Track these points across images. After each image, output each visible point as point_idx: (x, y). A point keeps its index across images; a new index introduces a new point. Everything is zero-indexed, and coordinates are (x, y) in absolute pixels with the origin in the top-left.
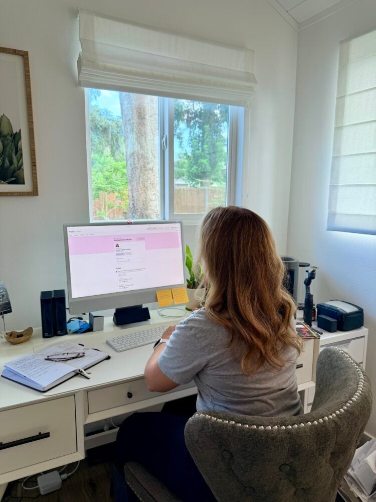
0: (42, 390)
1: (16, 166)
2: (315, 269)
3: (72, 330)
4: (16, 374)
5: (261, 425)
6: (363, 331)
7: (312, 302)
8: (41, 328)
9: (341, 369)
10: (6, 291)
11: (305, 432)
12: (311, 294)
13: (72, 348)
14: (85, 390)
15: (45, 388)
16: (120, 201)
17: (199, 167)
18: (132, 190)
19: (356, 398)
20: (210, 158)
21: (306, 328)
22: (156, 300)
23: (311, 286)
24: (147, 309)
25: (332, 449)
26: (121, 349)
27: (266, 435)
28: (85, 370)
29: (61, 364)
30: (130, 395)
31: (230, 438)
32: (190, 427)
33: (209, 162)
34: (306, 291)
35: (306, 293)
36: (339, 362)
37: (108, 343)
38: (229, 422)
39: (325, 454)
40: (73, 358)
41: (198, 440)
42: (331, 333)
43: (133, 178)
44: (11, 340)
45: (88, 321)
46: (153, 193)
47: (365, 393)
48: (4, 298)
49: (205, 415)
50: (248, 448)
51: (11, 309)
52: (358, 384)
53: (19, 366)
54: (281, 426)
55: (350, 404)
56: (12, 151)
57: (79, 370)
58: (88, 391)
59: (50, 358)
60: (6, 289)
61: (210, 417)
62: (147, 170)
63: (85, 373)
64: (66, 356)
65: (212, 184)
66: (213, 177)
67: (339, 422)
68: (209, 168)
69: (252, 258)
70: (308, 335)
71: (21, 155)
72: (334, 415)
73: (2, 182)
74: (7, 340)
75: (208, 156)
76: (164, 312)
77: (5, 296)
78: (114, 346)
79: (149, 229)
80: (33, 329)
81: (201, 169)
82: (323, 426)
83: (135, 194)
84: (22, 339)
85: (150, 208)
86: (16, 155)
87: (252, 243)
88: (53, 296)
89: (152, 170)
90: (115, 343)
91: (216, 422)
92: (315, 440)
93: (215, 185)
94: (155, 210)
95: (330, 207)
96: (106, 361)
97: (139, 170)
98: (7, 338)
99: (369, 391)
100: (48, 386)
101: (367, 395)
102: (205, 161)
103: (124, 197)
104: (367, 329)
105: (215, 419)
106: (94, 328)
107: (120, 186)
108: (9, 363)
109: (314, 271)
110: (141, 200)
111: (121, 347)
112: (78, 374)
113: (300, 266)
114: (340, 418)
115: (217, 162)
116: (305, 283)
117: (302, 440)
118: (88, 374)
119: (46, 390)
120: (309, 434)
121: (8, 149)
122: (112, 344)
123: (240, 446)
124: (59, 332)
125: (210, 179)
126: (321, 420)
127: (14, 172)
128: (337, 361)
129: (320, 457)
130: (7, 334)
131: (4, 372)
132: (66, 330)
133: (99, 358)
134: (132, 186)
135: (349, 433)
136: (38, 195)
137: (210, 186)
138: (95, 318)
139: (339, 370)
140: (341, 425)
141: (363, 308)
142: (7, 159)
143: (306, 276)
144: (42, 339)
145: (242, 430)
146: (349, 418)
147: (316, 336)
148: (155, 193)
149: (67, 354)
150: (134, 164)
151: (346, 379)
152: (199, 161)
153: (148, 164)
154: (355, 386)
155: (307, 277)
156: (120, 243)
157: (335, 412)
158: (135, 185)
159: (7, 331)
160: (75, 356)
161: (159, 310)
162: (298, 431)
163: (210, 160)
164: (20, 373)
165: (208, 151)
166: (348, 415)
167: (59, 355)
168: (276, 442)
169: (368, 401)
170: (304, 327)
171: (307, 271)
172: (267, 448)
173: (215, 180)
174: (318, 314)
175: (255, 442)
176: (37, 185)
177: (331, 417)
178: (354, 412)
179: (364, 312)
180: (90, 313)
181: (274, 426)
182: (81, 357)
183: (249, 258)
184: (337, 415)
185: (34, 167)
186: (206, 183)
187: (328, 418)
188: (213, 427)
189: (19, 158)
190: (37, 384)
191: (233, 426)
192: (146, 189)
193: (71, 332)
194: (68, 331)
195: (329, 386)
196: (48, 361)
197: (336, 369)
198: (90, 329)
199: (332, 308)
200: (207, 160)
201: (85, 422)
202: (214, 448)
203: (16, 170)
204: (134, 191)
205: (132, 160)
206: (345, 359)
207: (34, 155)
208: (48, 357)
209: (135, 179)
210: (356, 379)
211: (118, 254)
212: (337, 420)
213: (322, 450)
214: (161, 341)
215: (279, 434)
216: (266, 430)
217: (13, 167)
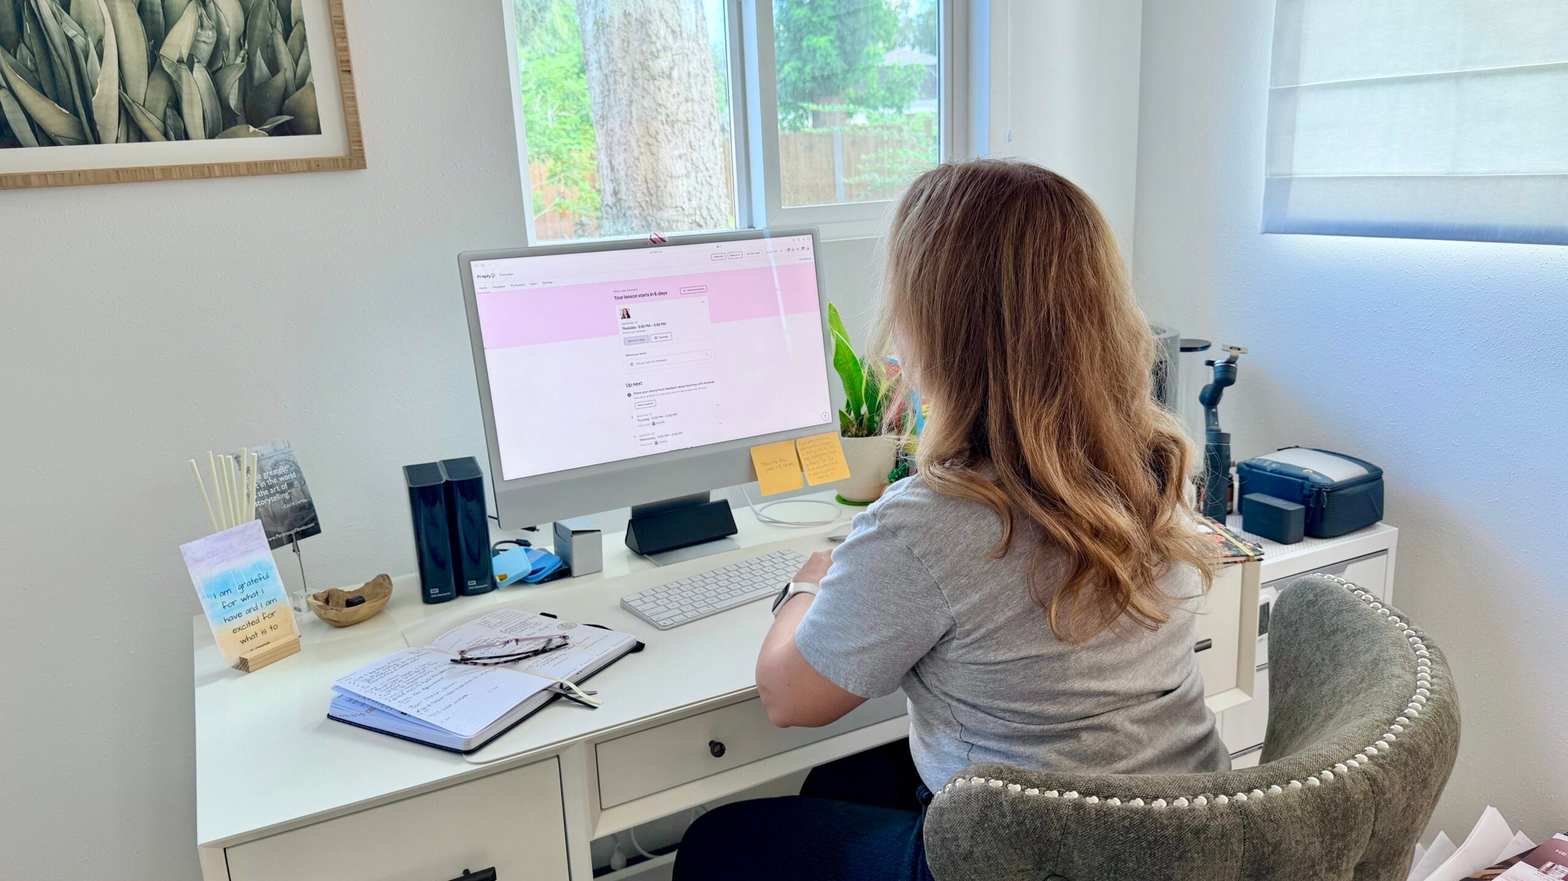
0: (462, 748)
1: (289, 74)
2: (1235, 353)
3: (510, 576)
4: (372, 709)
5: (1156, 798)
6: (1382, 535)
7: (1228, 457)
8: (415, 574)
9: (1354, 635)
10: (298, 471)
11: (1289, 808)
12: (1223, 431)
13: (524, 625)
14: (588, 741)
15: (469, 741)
16: (563, 188)
17: (805, 62)
18: (609, 147)
19: (1416, 710)
20: (839, 31)
21: (1215, 533)
22: (753, 476)
23: (1222, 407)
24: (724, 506)
25: (1361, 853)
26: (669, 622)
27: (1175, 822)
28: (578, 684)
29: (502, 671)
30: (718, 748)
31: (1070, 838)
32: (941, 815)
33: (838, 43)
34: (1208, 424)
35: (1208, 430)
36: (1347, 616)
37: (625, 607)
38: (1061, 794)
39: (1344, 867)
40: (536, 653)
41: (971, 853)
42: (1285, 546)
43: (610, 107)
44: (332, 614)
45: (551, 549)
46: (677, 153)
47: (1440, 693)
48: (293, 490)
49: (987, 781)
50: (1125, 861)
51: (317, 524)
52: (1416, 673)
53: (378, 684)
54: (1216, 796)
55: (1404, 726)
56: (274, 26)
57: (561, 686)
58: (596, 743)
59: (468, 656)
60: (295, 464)
61: (1000, 783)
62: (654, 78)
63: (579, 692)
64: (513, 648)
65: (850, 115)
66: (851, 91)
67: (1380, 777)
68: (838, 64)
69: (1063, 312)
70: (1228, 553)
71: (304, 39)
72: (1362, 757)
73: (252, 129)
74: (320, 616)
75: (833, 24)
76: (775, 511)
77: (296, 483)
78: (647, 613)
79: (717, 257)
80: (393, 579)
81: (812, 69)
82: (1336, 790)
83: (618, 160)
84: (362, 609)
85: (668, 201)
86: (286, 39)
87: (1060, 264)
88: (445, 478)
89: (670, 77)
90: (646, 607)
91: (1021, 799)
92: (1317, 829)
93: (860, 118)
94: (686, 206)
95: (1270, 160)
96: (631, 656)
97: (626, 78)
98: (318, 610)
99: (1452, 690)
100: (478, 736)
101: (1448, 700)
102: (822, 42)
103: (575, 174)
104: (1397, 529)
105: (1018, 787)
106: (576, 569)
107: (560, 136)
108: (347, 678)
109: (1231, 361)
110: (640, 178)
111: (670, 613)
112: (558, 696)
113: (1183, 350)
114: (1381, 766)
115: (864, 43)
116: (1202, 399)
117: (1280, 830)
118: (590, 694)
119: (473, 746)
120: (1299, 812)
121: (259, 23)
122: (639, 608)
123: (1101, 860)
124: (472, 584)
125: (842, 102)
126: (1328, 774)
127: (286, 95)
128: (1339, 612)
129: (1331, 875)
130: (315, 597)
131: (334, 704)
132: (492, 577)
133: (612, 649)
134: (609, 134)
135: (1408, 806)
136: (364, 166)
137: (848, 121)
138: (576, 538)
139: (1347, 637)
140: (1387, 783)
141: (1381, 467)
142: (259, 53)
143: (1208, 377)
144: (423, 608)
145: (1103, 814)
146: (1406, 764)
147: (1251, 554)
148: (682, 151)
149: (517, 640)
150: (611, 60)
151: (1375, 662)
152: (804, 44)
153: (655, 56)
154: (1408, 677)
155: (1211, 381)
156: (632, 307)
157: (1363, 751)
158: (617, 130)
159: (315, 591)
160: (540, 647)
161: (757, 507)
162: (1269, 805)
163: (841, 38)
164: (387, 703)
165: (834, 7)
166: (1404, 756)
167: (493, 645)
168: (1206, 839)
169: (1451, 717)
170: (1210, 531)
171: (1210, 363)
172: (1180, 858)
173: (859, 102)
174: (1241, 493)
175: (1144, 844)
176: (359, 133)
177: (1353, 763)
178: (1420, 747)
179: (1384, 477)
180: (555, 525)
181: (1195, 796)
182: (558, 647)
183: (1052, 313)
184: (1371, 758)
185: (346, 75)
186: (831, 113)
187: (1349, 768)
188: (1014, 812)
189: (297, 47)
190: (447, 732)
191: (1078, 806)
192: (650, 140)
193: (507, 582)
194: (498, 580)
195: (1322, 684)
196: (461, 667)
197: (1339, 637)
198: (564, 572)
199: (1284, 470)
200: (832, 37)
201: (594, 835)
202: (1023, 871)
203: (291, 87)
204: (615, 148)
205: (603, 49)
206: (1364, 605)
207: (344, 37)
208: (462, 652)
209: (615, 110)
210: (1405, 657)
211: (630, 341)
212: (1373, 769)
213: (1337, 858)
214: (791, 590)
215: (1215, 818)
216: (1175, 810)
217: (279, 79)
